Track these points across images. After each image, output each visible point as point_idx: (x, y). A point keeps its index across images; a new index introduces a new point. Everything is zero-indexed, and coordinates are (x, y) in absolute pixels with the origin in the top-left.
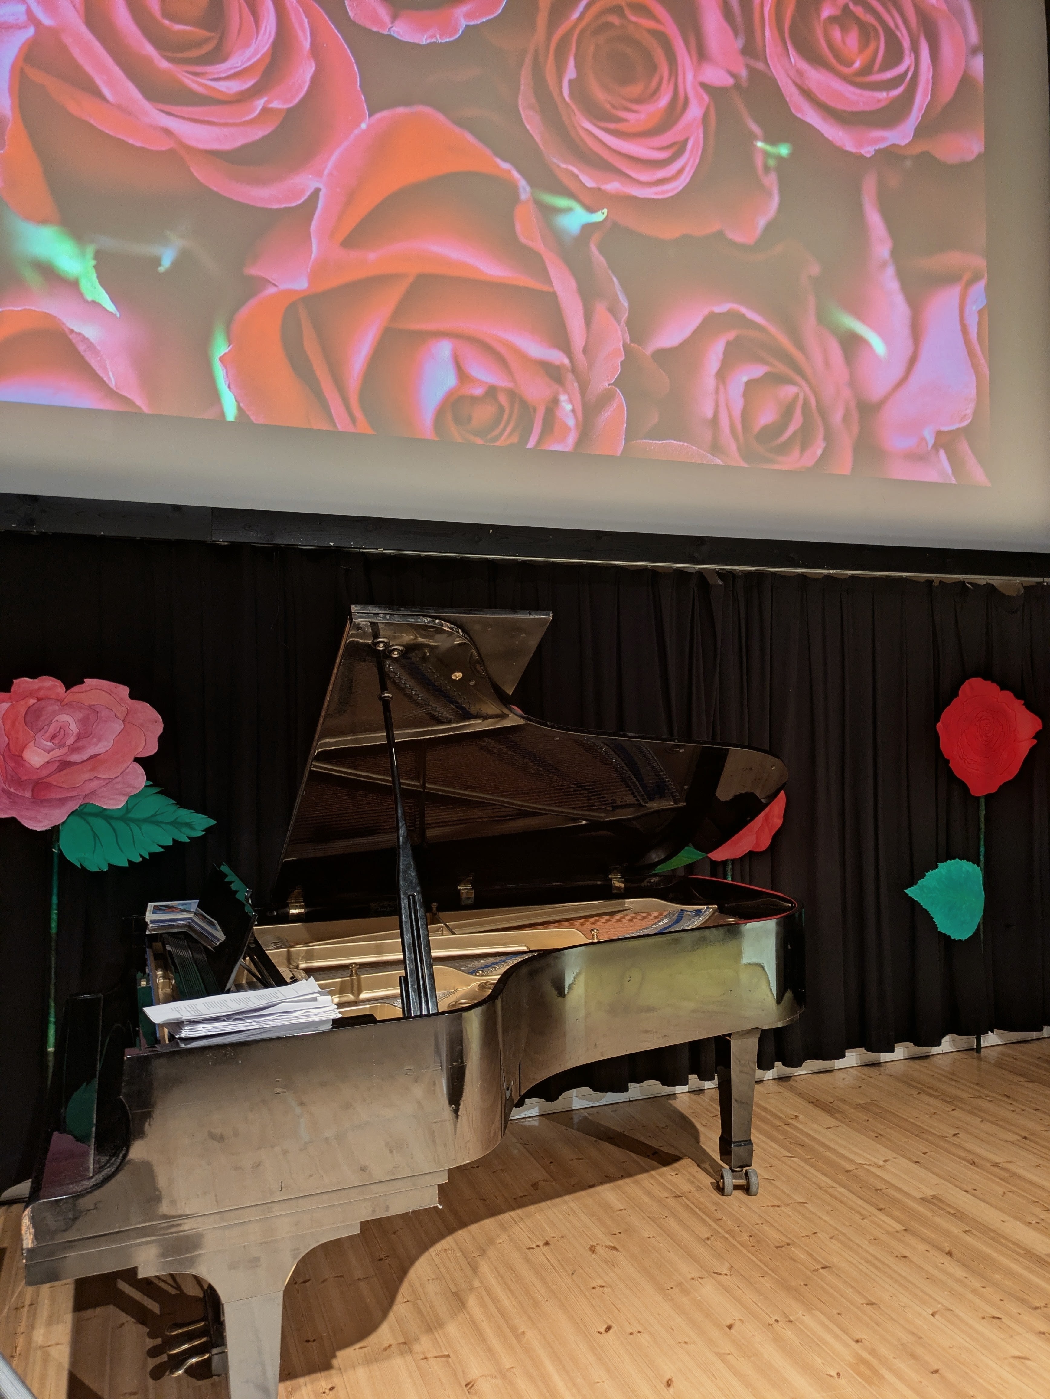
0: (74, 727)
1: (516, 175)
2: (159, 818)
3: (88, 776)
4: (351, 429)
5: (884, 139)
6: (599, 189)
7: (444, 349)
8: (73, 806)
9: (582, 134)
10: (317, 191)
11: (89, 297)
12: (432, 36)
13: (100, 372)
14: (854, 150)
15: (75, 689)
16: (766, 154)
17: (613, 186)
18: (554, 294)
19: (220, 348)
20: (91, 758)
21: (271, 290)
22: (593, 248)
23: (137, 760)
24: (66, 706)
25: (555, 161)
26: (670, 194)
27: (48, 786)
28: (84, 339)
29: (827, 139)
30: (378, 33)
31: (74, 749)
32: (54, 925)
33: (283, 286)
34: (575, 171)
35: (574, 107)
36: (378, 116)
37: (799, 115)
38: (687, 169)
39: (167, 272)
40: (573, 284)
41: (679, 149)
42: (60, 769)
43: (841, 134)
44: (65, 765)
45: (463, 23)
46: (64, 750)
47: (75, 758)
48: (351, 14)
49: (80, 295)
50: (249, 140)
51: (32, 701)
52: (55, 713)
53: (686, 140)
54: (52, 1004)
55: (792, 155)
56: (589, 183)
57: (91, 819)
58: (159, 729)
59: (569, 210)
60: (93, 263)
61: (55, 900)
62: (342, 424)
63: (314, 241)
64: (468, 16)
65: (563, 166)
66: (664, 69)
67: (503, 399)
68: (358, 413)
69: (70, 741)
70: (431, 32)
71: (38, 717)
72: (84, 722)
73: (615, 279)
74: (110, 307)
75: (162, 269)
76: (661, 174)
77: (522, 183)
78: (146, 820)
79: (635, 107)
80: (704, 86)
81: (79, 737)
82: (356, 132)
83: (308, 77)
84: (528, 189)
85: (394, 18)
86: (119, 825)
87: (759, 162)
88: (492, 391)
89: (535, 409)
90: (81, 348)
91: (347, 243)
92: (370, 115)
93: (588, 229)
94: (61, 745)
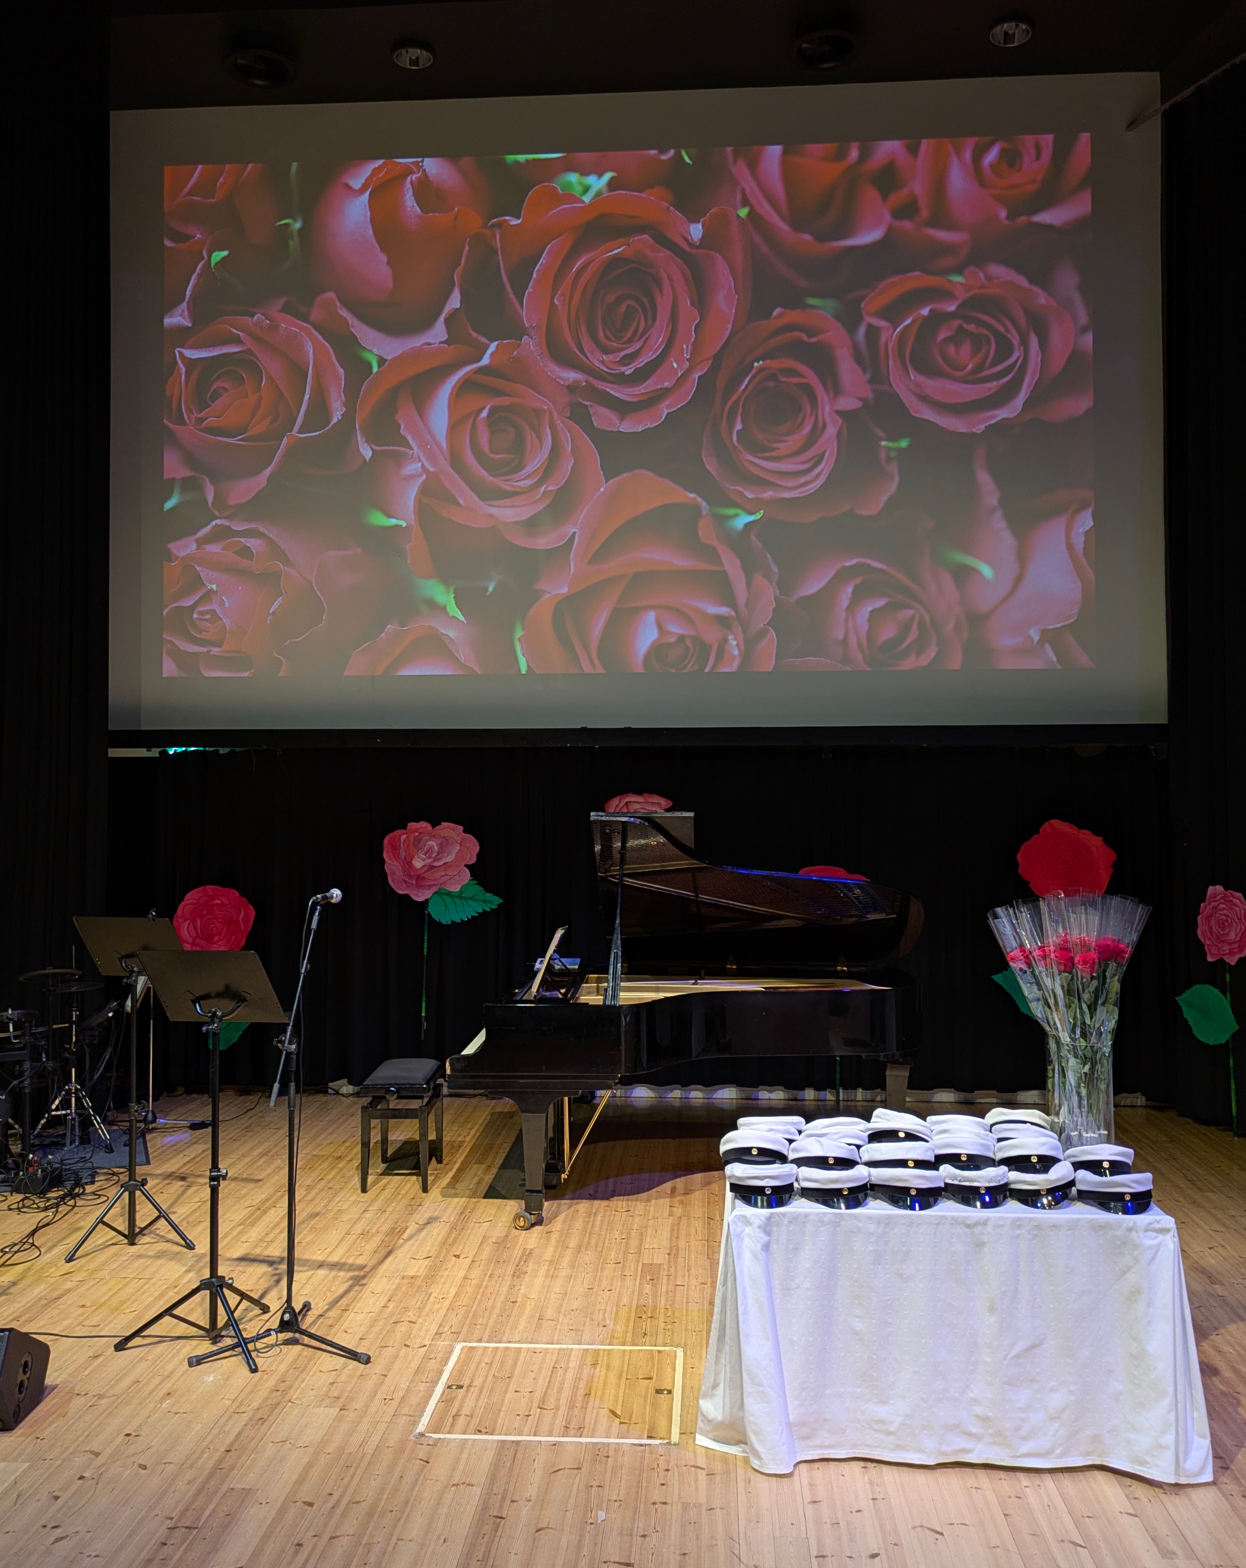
0: (436, 848)
1: (699, 500)
2: (477, 897)
3: (443, 873)
4: (592, 671)
5: (993, 417)
6: (757, 498)
7: (651, 616)
8: (435, 889)
9: (746, 464)
10: (574, 533)
11: (451, 615)
12: (646, 425)
13: (457, 655)
14: (966, 431)
15: (437, 828)
16: (888, 449)
17: (768, 494)
18: (725, 572)
19: (519, 633)
20: (445, 864)
21: (547, 596)
22: (753, 537)
23: (466, 866)
24: (432, 836)
25: (727, 485)
26: (811, 492)
27: (424, 879)
28: (449, 637)
29: (942, 427)
30: (611, 431)
31: (436, 860)
32: (425, 950)
33: (554, 593)
34: (741, 489)
35: (740, 448)
36: (611, 482)
37: (917, 416)
38: (824, 472)
39: (491, 594)
40: (738, 563)
41: (819, 459)
42: (428, 870)
43: (954, 421)
44: (431, 867)
45: (666, 412)
46: (431, 860)
47: (437, 864)
48: (595, 424)
49: (447, 613)
50: (535, 512)
51: (417, 834)
52: (427, 841)
53: (824, 453)
54: (424, 991)
55: (910, 445)
56: (750, 496)
57: (444, 896)
58: (477, 849)
59: (737, 515)
60: (453, 595)
61: (426, 938)
62: (588, 669)
63: (572, 564)
64: (668, 407)
65: (732, 488)
66: (808, 409)
67: (689, 643)
68: (597, 662)
69: (434, 855)
70: (643, 424)
71: (419, 843)
72: (441, 846)
73: (768, 555)
74: (462, 618)
75: (488, 594)
76: (803, 480)
77: (704, 504)
78: (471, 898)
79: (786, 438)
80: (839, 413)
81: (438, 854)
82: (598, 494)
83: (569, 468)
84: (708, 507)
85: (621, 420)
86: (457, 900)
87: (883, 455)
88: (681, 638)
89: (711, 646)
90: (447, 642)
91: (591, 562)
92: (606, 482)
93: (748, 525)
94: (430, 858)
